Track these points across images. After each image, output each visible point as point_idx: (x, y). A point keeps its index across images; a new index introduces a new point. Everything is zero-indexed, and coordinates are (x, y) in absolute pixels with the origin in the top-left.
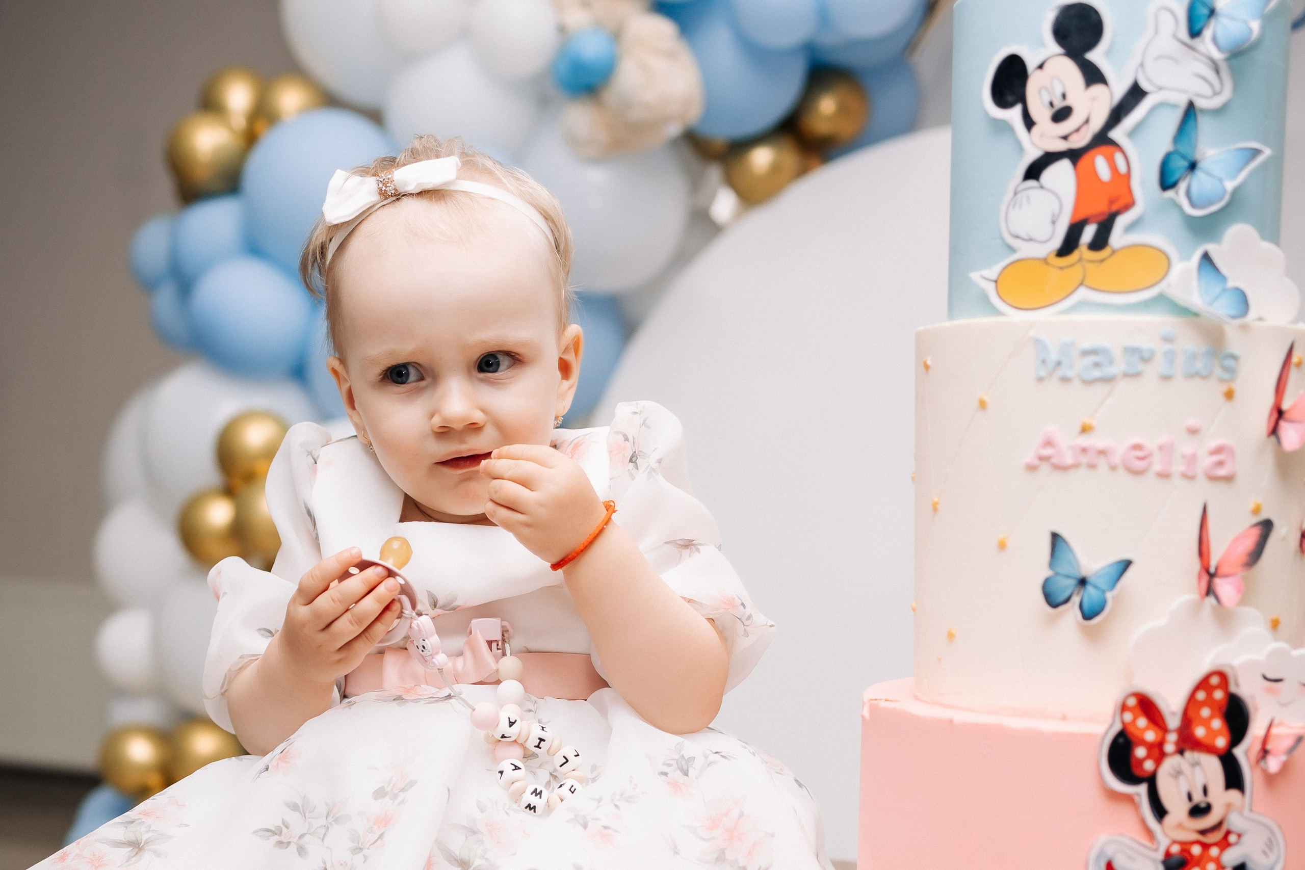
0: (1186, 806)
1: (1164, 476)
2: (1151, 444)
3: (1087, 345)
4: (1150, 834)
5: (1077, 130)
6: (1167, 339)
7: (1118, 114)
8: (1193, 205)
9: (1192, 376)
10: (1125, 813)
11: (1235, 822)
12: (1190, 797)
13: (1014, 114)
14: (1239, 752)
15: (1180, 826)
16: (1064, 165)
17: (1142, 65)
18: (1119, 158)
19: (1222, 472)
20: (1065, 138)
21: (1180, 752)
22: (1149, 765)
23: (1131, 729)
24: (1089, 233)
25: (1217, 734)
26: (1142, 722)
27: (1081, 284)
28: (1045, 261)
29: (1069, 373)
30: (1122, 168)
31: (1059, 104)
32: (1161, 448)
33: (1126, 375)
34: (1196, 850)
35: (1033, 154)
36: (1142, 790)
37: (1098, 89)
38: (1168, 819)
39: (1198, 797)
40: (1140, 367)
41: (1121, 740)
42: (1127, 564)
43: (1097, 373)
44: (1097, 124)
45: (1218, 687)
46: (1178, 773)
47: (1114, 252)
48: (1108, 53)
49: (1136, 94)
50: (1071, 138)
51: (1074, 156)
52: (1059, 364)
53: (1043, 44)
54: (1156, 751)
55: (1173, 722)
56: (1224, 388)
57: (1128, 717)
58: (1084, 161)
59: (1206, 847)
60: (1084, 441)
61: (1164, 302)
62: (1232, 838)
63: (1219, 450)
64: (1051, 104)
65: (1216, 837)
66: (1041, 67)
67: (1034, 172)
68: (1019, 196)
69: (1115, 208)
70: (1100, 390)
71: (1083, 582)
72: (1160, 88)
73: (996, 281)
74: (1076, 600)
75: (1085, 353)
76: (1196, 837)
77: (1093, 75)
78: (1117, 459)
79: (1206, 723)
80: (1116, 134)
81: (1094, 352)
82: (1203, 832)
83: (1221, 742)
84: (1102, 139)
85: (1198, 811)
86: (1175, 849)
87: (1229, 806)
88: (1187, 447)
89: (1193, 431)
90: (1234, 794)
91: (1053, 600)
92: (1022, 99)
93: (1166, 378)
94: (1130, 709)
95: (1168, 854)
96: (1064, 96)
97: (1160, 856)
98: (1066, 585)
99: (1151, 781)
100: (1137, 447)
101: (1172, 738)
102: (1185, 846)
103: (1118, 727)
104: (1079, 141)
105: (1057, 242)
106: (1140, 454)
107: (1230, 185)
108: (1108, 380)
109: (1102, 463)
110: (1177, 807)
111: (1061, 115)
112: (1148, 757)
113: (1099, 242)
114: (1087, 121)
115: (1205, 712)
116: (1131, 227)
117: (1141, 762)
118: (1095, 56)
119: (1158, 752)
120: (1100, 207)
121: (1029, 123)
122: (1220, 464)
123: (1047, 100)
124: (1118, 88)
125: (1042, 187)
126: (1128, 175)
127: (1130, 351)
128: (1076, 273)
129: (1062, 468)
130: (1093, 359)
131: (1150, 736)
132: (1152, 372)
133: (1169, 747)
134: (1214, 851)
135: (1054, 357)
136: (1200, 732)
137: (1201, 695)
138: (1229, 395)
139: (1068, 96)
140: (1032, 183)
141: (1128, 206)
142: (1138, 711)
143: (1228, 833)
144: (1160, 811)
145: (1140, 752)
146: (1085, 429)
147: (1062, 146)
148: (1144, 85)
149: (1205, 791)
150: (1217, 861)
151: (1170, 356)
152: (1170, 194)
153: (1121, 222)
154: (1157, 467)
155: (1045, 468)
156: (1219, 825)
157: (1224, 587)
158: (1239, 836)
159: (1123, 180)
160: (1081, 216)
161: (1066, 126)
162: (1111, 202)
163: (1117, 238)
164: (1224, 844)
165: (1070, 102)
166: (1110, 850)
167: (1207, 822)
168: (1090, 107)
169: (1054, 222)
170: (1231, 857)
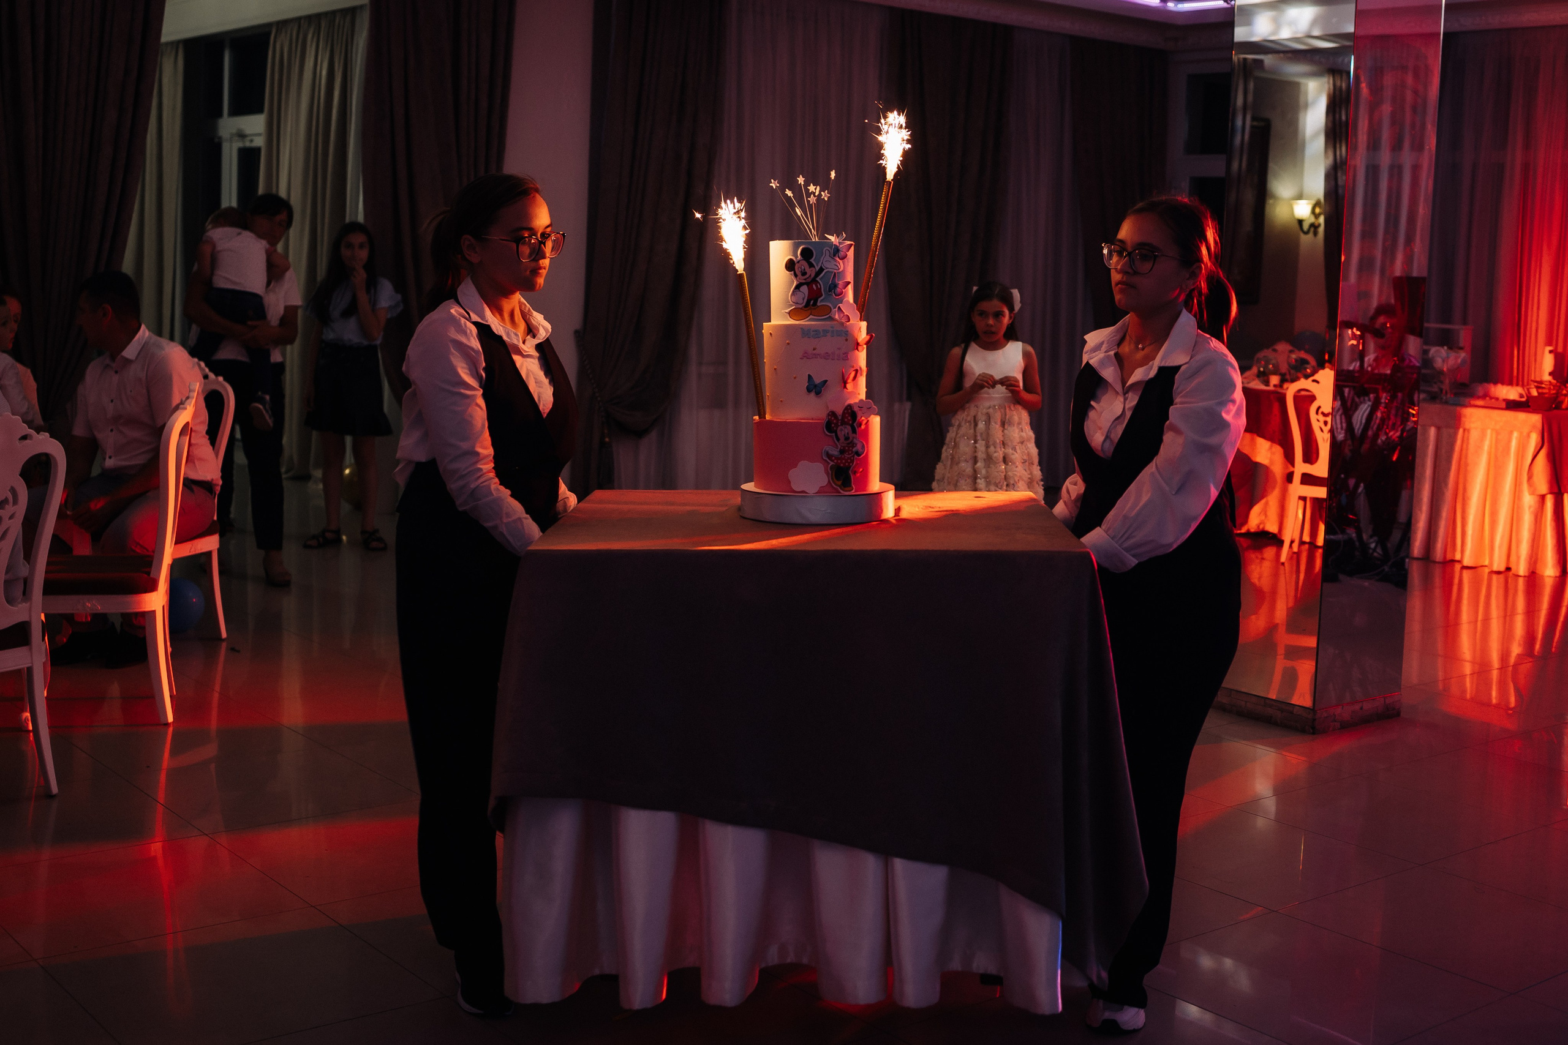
4: (836, 445)
5: (808, 278)
6: (832, 328)
7: (818, 274)
10: (830, 440)
12: (844, 435)
13: (792, 273)
14: (855, 424)
16: (805, 286)
17: (822, 263)
18: (818, 285)
20: (805, 279)
21: (842, 425)
22: (835, 428)
23: (831, 420)
24: (812, 302)
27: (811, 315)
28: (801, 309)
29: (810, 336)
30: (819, 287)
31: (803, 272)
32: (832, 353)
33: (823, 336)
35: (797, 283)
36: (834, 434)
37: (812, 268)
38: (840, 442)
39: (846, 435)
41: (829, 423)
42: (826, 381)
44: (813, 276)
46: (842, 430)
47: (818, 306)
48: (815, 260)
49: (821, 269)
51: (808, 284)
52: (807, 335)
53: (798, 257)
54: (836, 426)
55: (840, 418)
57: (830, 417)
58: (810, 285)
59: (849, 447)
60: (815, 352)
61: (831, 319)
63: (845, 354)
64: (801, 271)
65: (851, 445)
66: (798, 262)
67: (798, 287)
68: (794, 293)
69: (818, 296)
70: (817, 340)
71: (816, 386)
72: (827, 268)
73: (789, 313)
75: (814, 332)
77: (811, 265)
78: (822, 356)
79: (847, 418)
80: (818, 279)
81: (816, 331)
82: (848, 444)
83: (851, 422)
84: (814, 280)
85: (847, 438)
88: (838, 352)
89: (839, 349)
90: (854, 435)
91: (809, 391)
92: (794, 269)
93: (832, 336)
94: (830, 415)
95: (840, 449)
96: (804, 269)
97: (838, 450)
98: (812, 387)
99: (836, 432)
100: (826, 353)
101: (840, 422)
102: (844, 447)
103: (827, 420)
105: (804, 304)
108: (819, 337)
109: (818, 357)
110: (842, 439)
111: (804, 274)
113: (815, 304)
114: (810, 276)
115: (847, 415)
117: (833, 427)
118: (812, 260)
121: (796, 275)
124: (817, 267)
125: (800, 291)
126: (820, 289)
128: (810, 311)
129: (810, 359)
131: (835, 422)
132: (829, 335)
133: (839, 424)
134: (851, 449)
136: (846, 420)
137: (845, 411)
138: (847, 340)
140: (797, 290)
141: (821, 296)
142: (832, 416)
143: (854, 444)
144: (838, 439)
145: (833, 425)
146: (814, 349)
147: (804, 281)
148: (824, 267)
150: (852, 450)
151: (833, 332)
154: (831, 357)
155: (805, 359)
156: (852, 441)
157: (848, 386)
158: (856, 445)
160: (810, 298)
161: (805, 276)
163: (819, 304)
164: (853, 447)
165: (806, 271)
166: (827, 449)
167: (848, 442)
168: (811, 272)
169: (803, 299)
170: (854, 449)
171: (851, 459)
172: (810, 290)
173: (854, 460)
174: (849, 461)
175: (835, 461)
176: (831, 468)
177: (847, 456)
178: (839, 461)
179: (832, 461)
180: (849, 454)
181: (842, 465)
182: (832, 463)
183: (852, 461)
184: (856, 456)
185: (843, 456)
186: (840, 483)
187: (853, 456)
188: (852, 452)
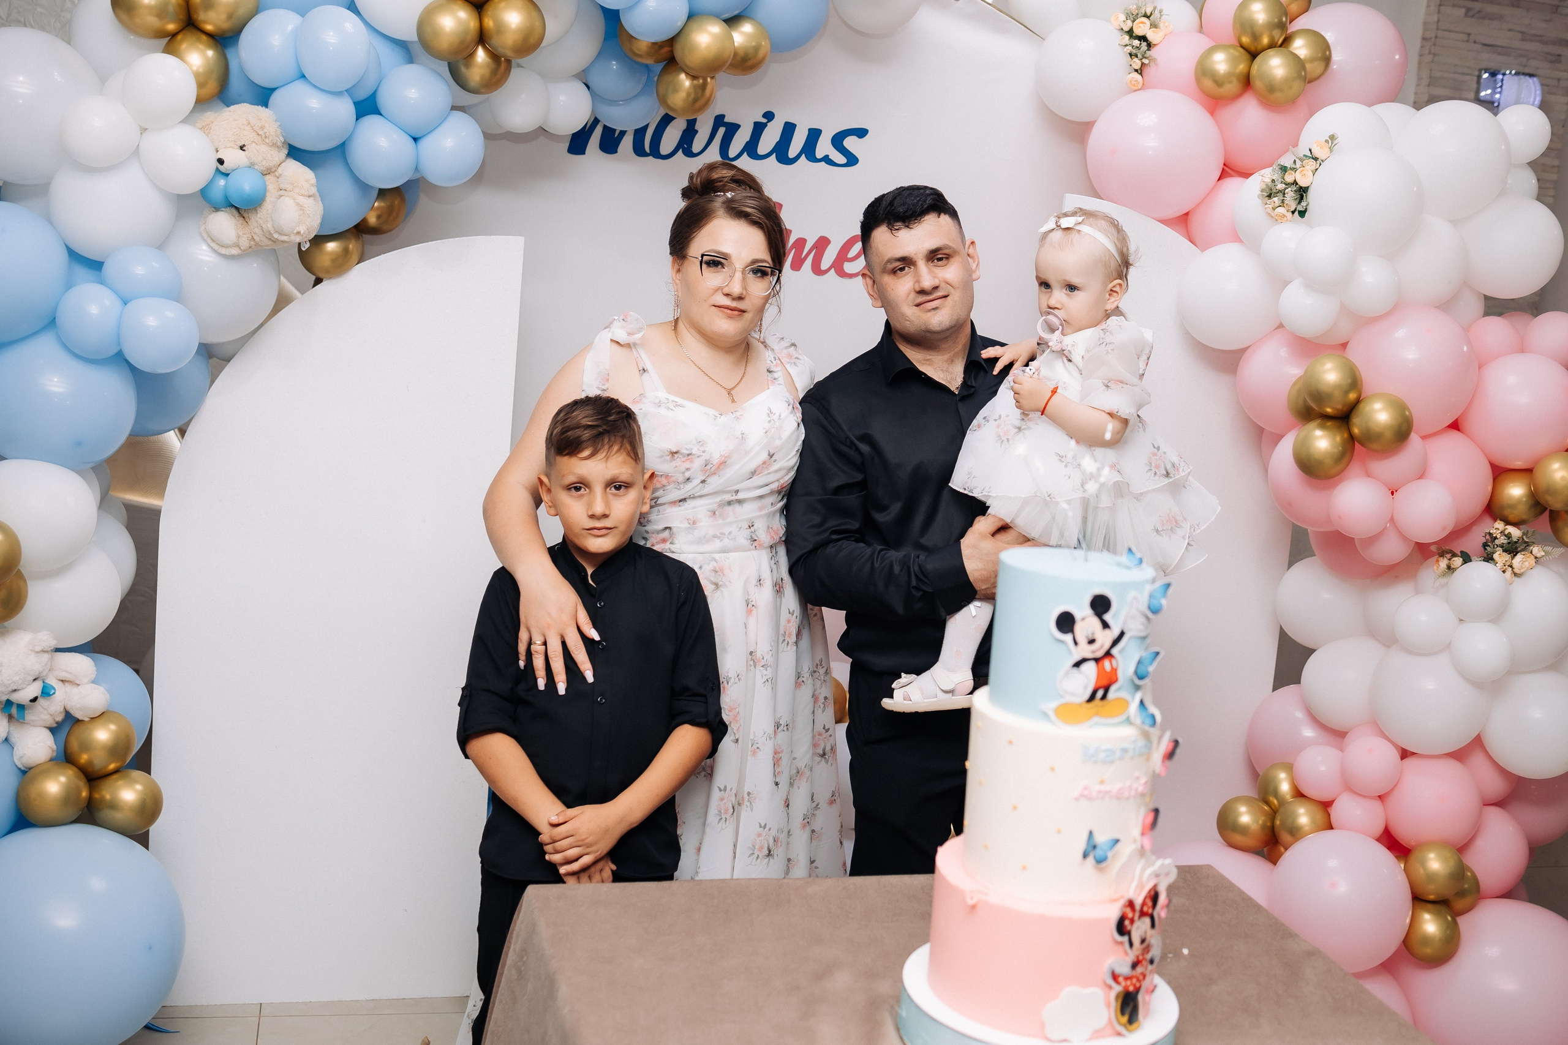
0: (1139, 941)
1: (1127, 798)
5: (1098, 649)
7: (1116, 642)
9: (1140, 755)
12: (1140, 937)
13: (1068, 637)
14: (1155, 912)
15: (1137, 949)
16: (1091, 664)
17: (1125, 623)
18: (1114, 662)
20: (1093, 652)
21: (1139, 919)
23: (1125, 914)
24: (1100, 693)
25: (1150, 908)
26: (1128, 911)
27: (1095, 715)
28: (1080, 704)
29: (1097, 759)
30: (1114, 665)
31: (1091, 638)
33: (1119, 759)
34: (1140, 958)
35: (1077, 658)
36: (1126, 938)
37: (1107, 631)
39: (1143, 936)
41: (1121, 920)
42: (1117, 841)
43: (1107, 759)
44: (1106, 647)
48: (1113, 617)
49: (1122, 634)
50: (1095, 652)
51: (1097, 660)
53: (1084, 610)
54: (1132, 921)
55: (1138, 908)
56: (1147, 757)
58: (1100, 664)
59: (1143, 955)
61: (1128, 721)
64: (1086, 637)
66: (1083, 619)
67: (1077, 665)
68: (1070, 675)
69: (1110, 683)
70: (1109, 766)
71: (1095, 847)
72: (1132, 633)
73: (1054, 711)
74: (1092, 855)
75: (1104, 751)
77: (1105, 625)
78: (1113, 794)
79: (1147, 906)
80: (1114, 651)
82: (1143, 950)
83: (1151, 911)
84: (1108, 654)
85: (1142, 942)
86: (1135, 960)
88: (1135, 785)
89: (1137, 778)
91: (1085, 856)
92: (1071, 631)
93: (1132, 758)
95: (1132, 963)
96: (1092, 634)
97: (1130, 964)
99: (1129, 933)
100: (1121, 789)
101: (1137, 914)
103: (1121, 914)
104: (1100, 654)
105: (1086, 697)
106: (1121, 792)
107: (1150, 669)
109: (1107, 796)
110: (1136, 942)
111: (1092, 641)
112: (1129, 924)
113: (1104, 697)
114: (1102, 646)
116: (1116, 691)
117: (1127, 927)
118: (1106, 617)
120: (1105, 682)
121: (1076, 643)
123: (1085, 634)
124: (1116, 632)
125: (1080, 672)
126: (1116, 670)
127: (1120, 747)
128: (1094, 710)
129: (1091, 799)
130: (1107, 753)
131: (1130, 916)
132: (1128, 756)
133: (1136, 918)
136: (1145, 909)
139: (1095, 634)
140: (1075, 668)
141: (1116, 680)
142: (1128, 907)
144: (1131, 945)
145: (1127, 923)
146: (1102, 782)
147: (1090, 655)
148: (1126, 631)
151: (1134, 749)
153: (1113, 689)
154: (1126, 795)
155: (1083, 799)
159: (1114, 670)
160: (1097, 686)
161: (1094, 646)
162: (1110, 680)
163: (1111, 695)
165: (1094, 637)
168: (1105, 639)
169: (1085, 688)
172: (1101, 672)
173: (1146, 974)
174: (1140, 978)
175: (1123, 984)
176: (1117, 997)
177: (1138, 970)
178: (1128, 984)
179: (1119, 984)
180: (1141, 967)
181: (1130, 990)
182: (1118, 989)
183: (1144, 977)
185: (1134, 973)
186: (1126, 1019)
187: (1147, 968)
188: (1146, 962)
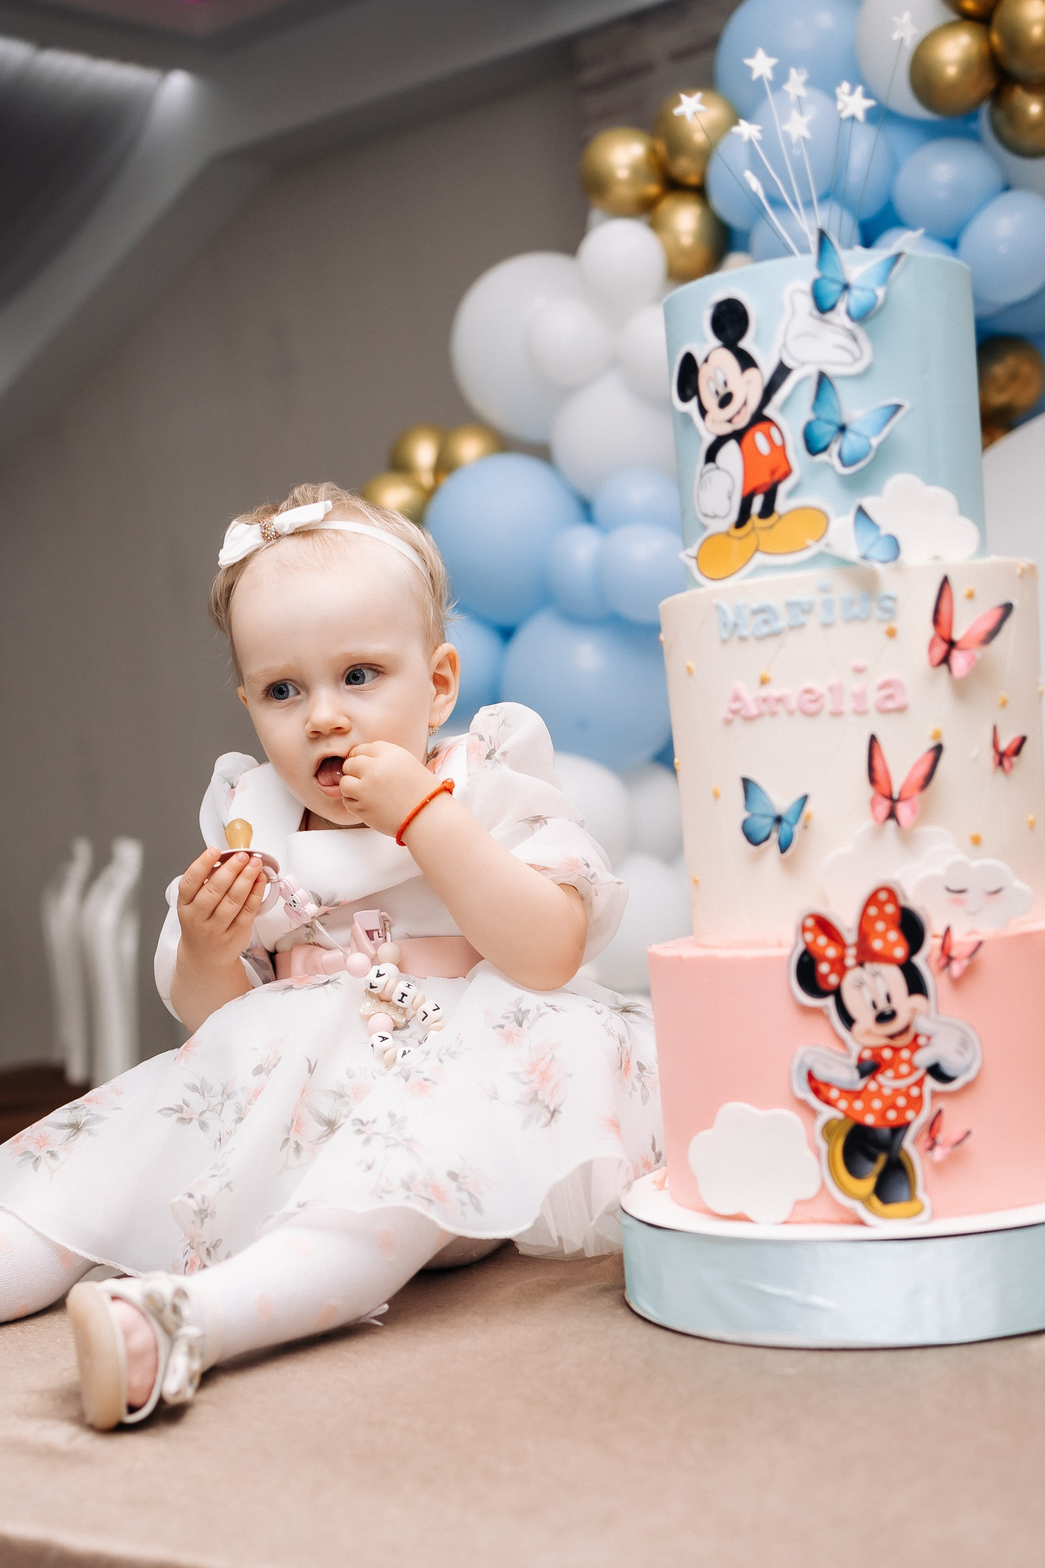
0: (871, 1015)
1: (837, 714)
2: (820, 687)
3: (755, 605)
4: (842, 1042)
5: (738, 413)
6: (824, 590)
7: (770, 391)
8: (845, 464)
9: (851, 620)
10: (818, 1024)
11: (922, 1025)
12: (874, 1005)
13: (692, 406)
14: (919, 960)
15: (868, 1033)
16: (732, 445)
17: (785, 345)
18: (774, 432)
19: (891, 705)
20: (730, 421)
21: (861, 964)
22: (833, 979)
23: (813, 948)
24: (758, 503)
25: (895, 944)
26: (822, 940)
27: (757, 550)
28: (727, 534)
29: (745, 632)
30: (778, 440)
31: (723, 392)
32: (831, 689)
33: (792, 628)
34: (887, 1054)
35: (709, 439)
36: (829, 1002)
37: (751, 372)
38: (857, 1027)
39: (882, 1005)
40: (802, 618)
41: (806, 959)
42: (806, 799)
43: (765, 630)
44: (754, 404)
45: (888, 901)
46: (860, 984)
47: (780, 517)
48: (756, 340)
49: (782, 372)
50: (735, 420)
51: (738, 436)
52: (736, 625)
53: (705, 340)
54: (838, 967)
55: (851, 937)
56: (885, 627)
57: (809, 937)
58: (747, 440)
59: (896, 1050)
60: (764, 692)
62: (922, 1041)
63: (886, 685)
64: (717, 393)
65: (906, 1039)
66: (706, 361)
67: (711, 455)
68: (704, 477)
69: (777, 476)
70: (772, 643)
71: (779, 820)
72: (803, 364)
73: (696, 558)
74: (774, 836)
75: (756, 612)
76: (884, 1041)
77: (746, 361)
78: (793, 704)
79: (883, 936)
80: (769, 411)
81: (761, 611)
82: (892, 1037)
83: (900, 952)
84: (759, 418)
85: (884, 1018)
86: (867, 1054)
87: (914, 1011)
88: (855, 685)
89: (859, 671)
90: (918, 999)
91: (753, 838)
92: (696, 392)
93: (827, 625)
94: (809, 930)
95: (860, 1060)
96: (726, 384)
97: (853, 1061)
98: (764, 825)
99: (837, 993)
100: (808, 691)
101: (851, 952)
102: (876, 1051)
103: (801, 947)
104: (741, 422)
105: (734, 515)
106: (811, 697)
107: (875, 442)
108: (775, 634)
109: (780, 708)
110: (864, 1017)
111: (725, 400)
112: (832, 971)
113: (768, 510)
114: (745, 404)
115: (880, 926)
116: (791, 493)
117: (825, 977)
118: (745, 344)
119: (840, 967)
120: (764, 478)
121: (703, 412)
122: (890, 697)
123: (713, 388)
124: (767, 368)
125: (718, 468)
126: (783, 447)
127: (791, 605)
128: (751, 541)
129: (749, 719)
130: (762, 617)
131: (831, 952)
132: (813, 621)
133: (850, 961)
134: (905, 1054)
135: (731, 618)
136: (877, 945)
137: (873, 911)
138: (891, 633)
139: (729, 384)
140: (711, 465)
141: (787, 473)
142: (818, 931)
143: (916, 1036)
144: (848, 1021)
145: (824, 968)
146: (764, 681)
147: (727, 429)
148: (789, 363)
149: (889, 999)
150: (909, 1062)
151: (828, 605)
152: (822, 457)
153: (783, 489)
154: (829, 707)
155: (738, 721)
156: (906, 1030)
157: (903, 810)
158: (929, 1038)
159: (780, 450)
160: (749, 488)
161: (730, 410)
162: (773, 472)
163: (782, 504)
164: (914, 1046)
165: (731, 388)
166: (809, 1061)
167: (894, 1027)
168: (749, 389)
169: (730, 498)
170: (923, 1058)
171: (907, 1095)
172: (750, 459)
173: (920, 1097)
174: (901, 1102)
175: (843, 1104)
176: (828, 1130)
177: (886, 1081)
178: (858, 1105)
179: (828, 1102)
180: (898, 1076)
181: (869, 1120)
182: (827, 1113)
183: (916, 1103)
184: (931, 1084)
185: (873, 1086)
186: (868, 1185)
187: (919, 1083)
188: (913, 1068)
